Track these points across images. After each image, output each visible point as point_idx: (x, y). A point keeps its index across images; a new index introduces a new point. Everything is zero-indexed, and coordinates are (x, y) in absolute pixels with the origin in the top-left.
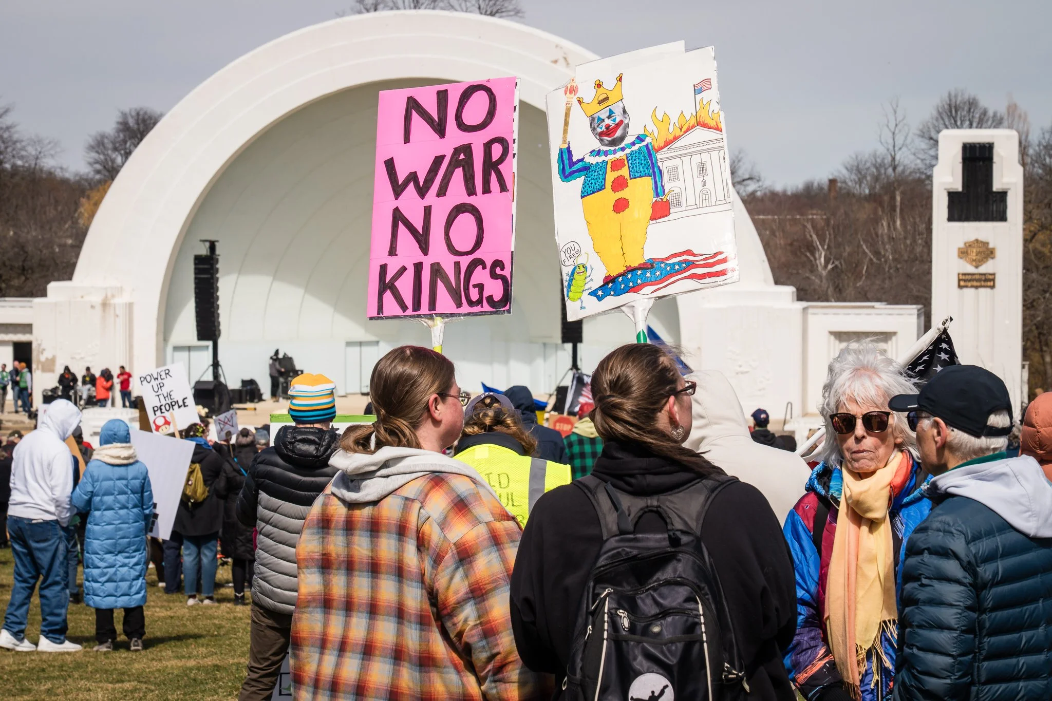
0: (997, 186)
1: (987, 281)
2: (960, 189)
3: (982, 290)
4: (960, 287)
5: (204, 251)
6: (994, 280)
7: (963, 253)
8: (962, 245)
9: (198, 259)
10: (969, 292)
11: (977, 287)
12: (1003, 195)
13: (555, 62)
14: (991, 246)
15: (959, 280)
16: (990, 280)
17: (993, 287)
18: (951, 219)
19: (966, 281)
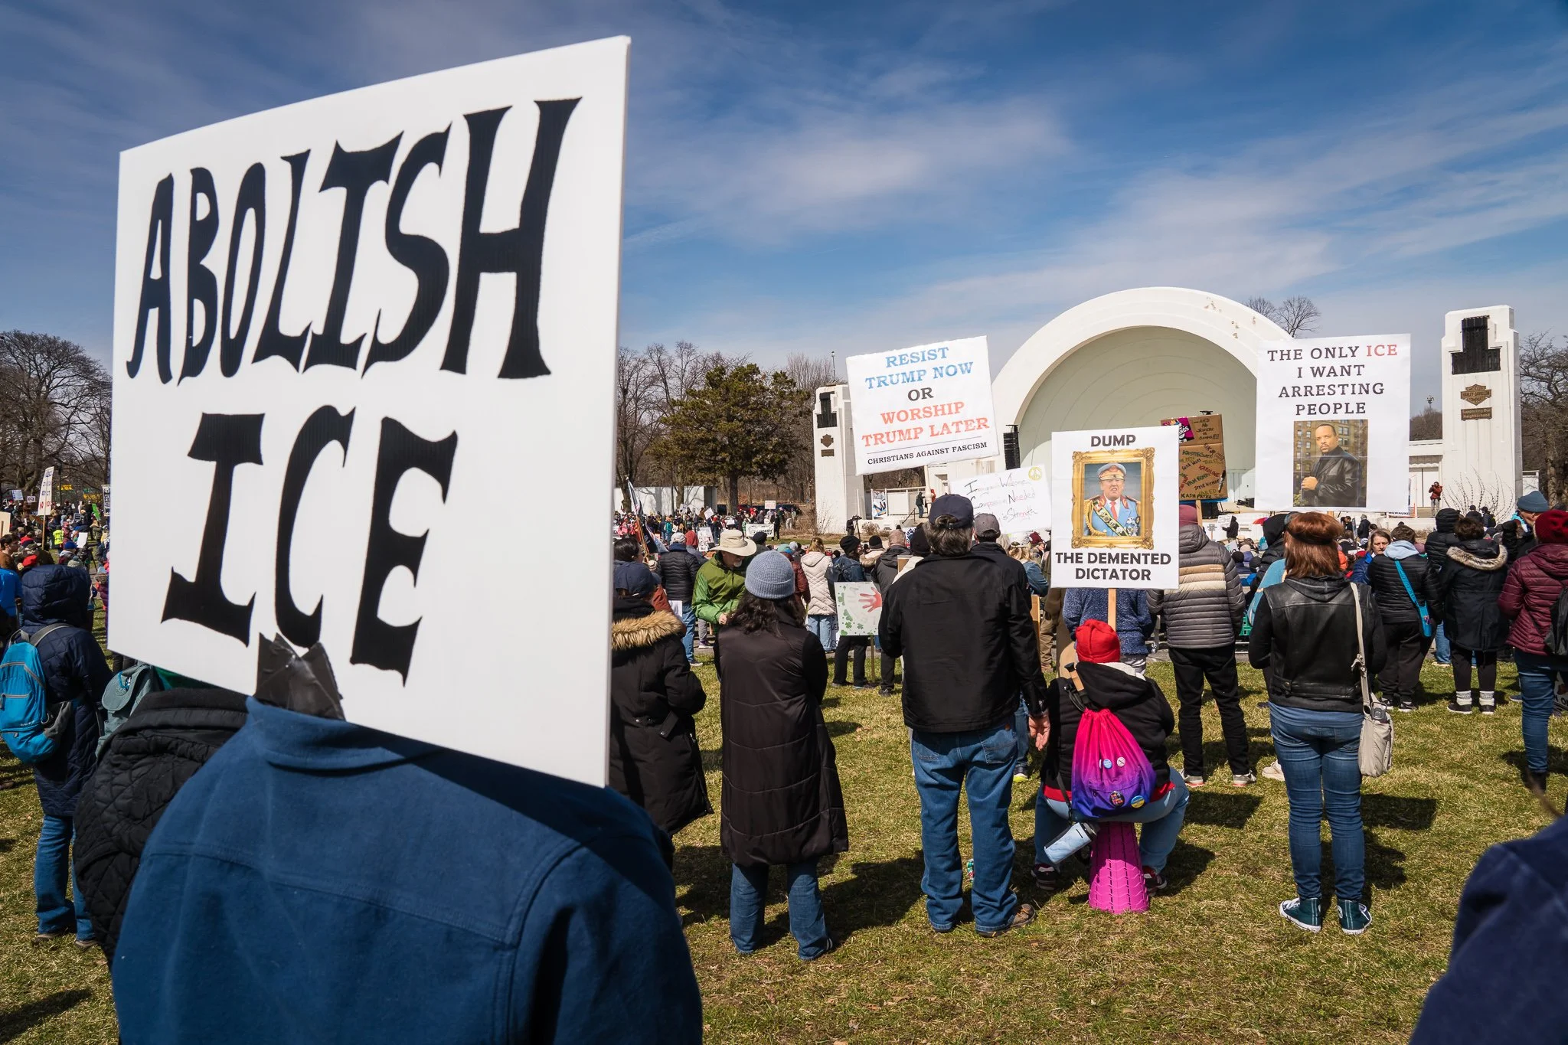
0: (1491, 345)
1: (1487, 414)
2: (1462, 351)
3: (1480, 420)
4: (1463, 419)
5: (1009, 430)
6: (1490, 412)
7: (1464, 395)
8: (1464, 390)
9: (1006, 435)
10: (1471, 422)
11: (1477, 419)
12: (1496, 352)
13: (1207, 307)
14: (1487, 388)
15: (1462, 415)
16: (1486, 413)
17: (1490, 417)
18: (1455, 372)
19: (1466, 415)
